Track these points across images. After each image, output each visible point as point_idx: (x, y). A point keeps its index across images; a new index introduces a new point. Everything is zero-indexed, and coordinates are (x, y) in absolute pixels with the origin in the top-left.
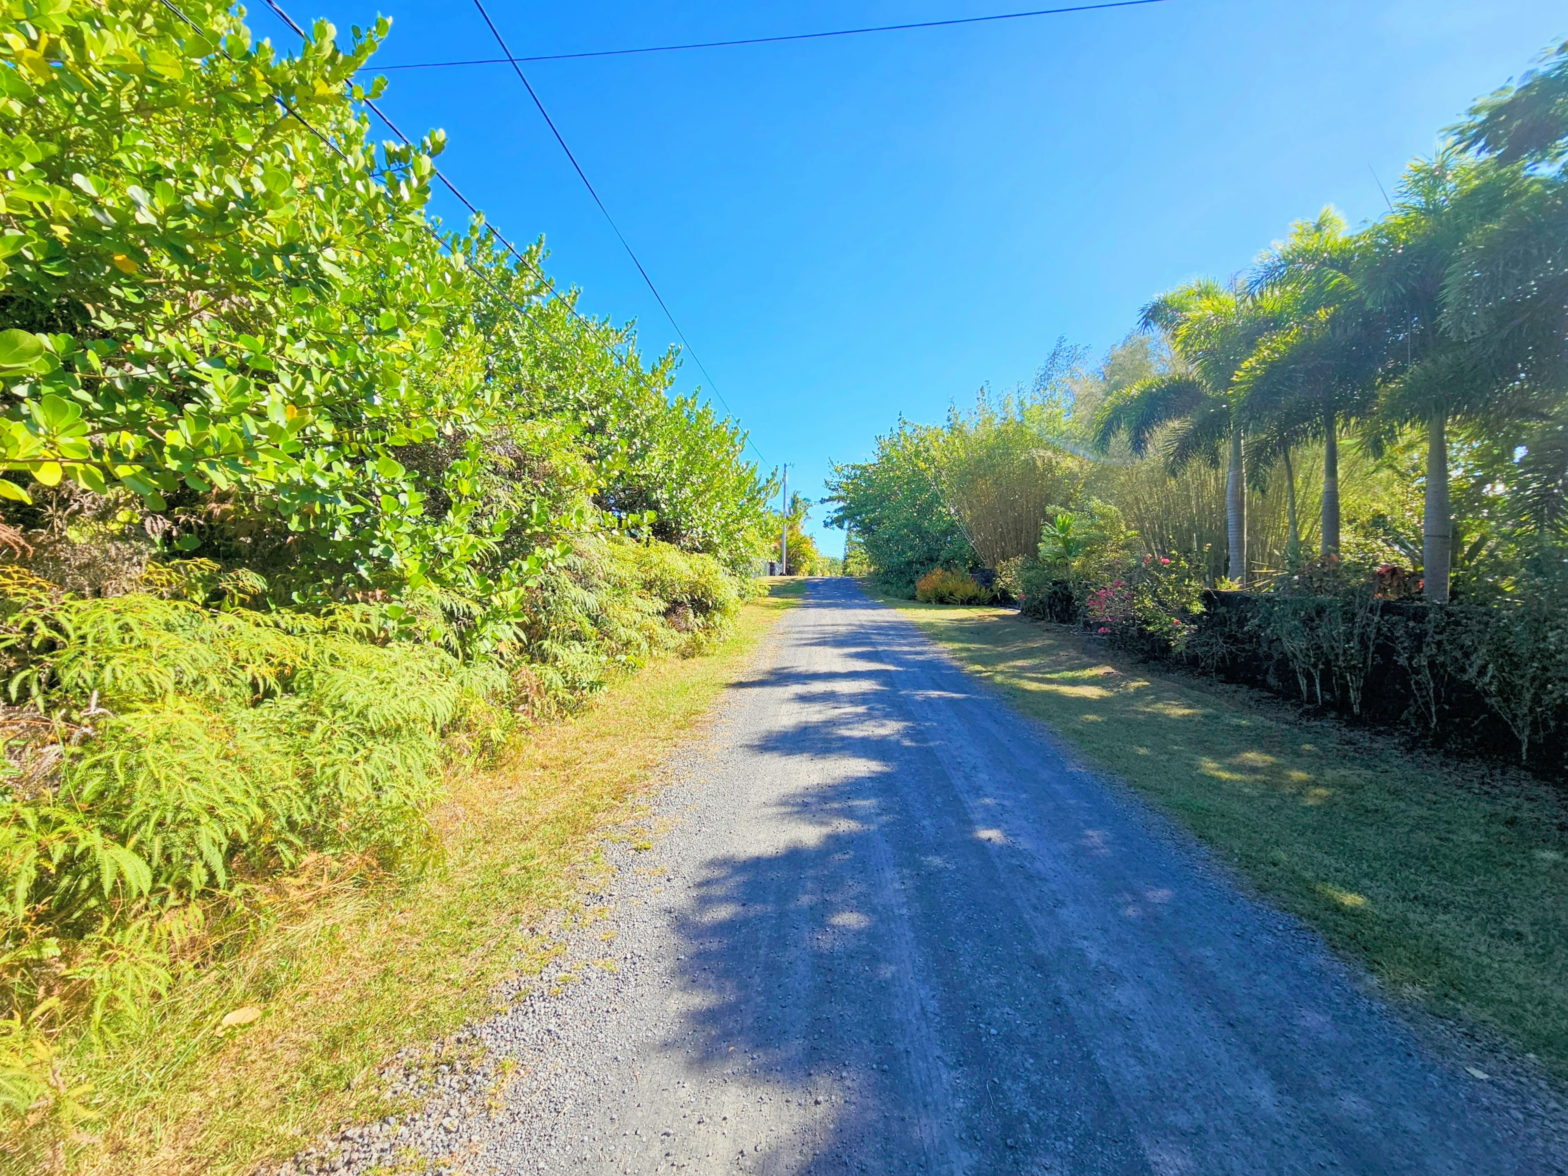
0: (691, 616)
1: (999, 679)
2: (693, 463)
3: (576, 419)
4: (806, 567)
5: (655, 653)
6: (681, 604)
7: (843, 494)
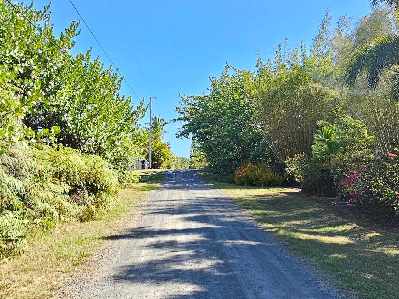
0: (86, 195)
1: (281, 232)
2: (88, 97)
3: (11, 69)
4: (165, 164)
5: (63, 218)
6: (80, 187)
7: (188, 116)
